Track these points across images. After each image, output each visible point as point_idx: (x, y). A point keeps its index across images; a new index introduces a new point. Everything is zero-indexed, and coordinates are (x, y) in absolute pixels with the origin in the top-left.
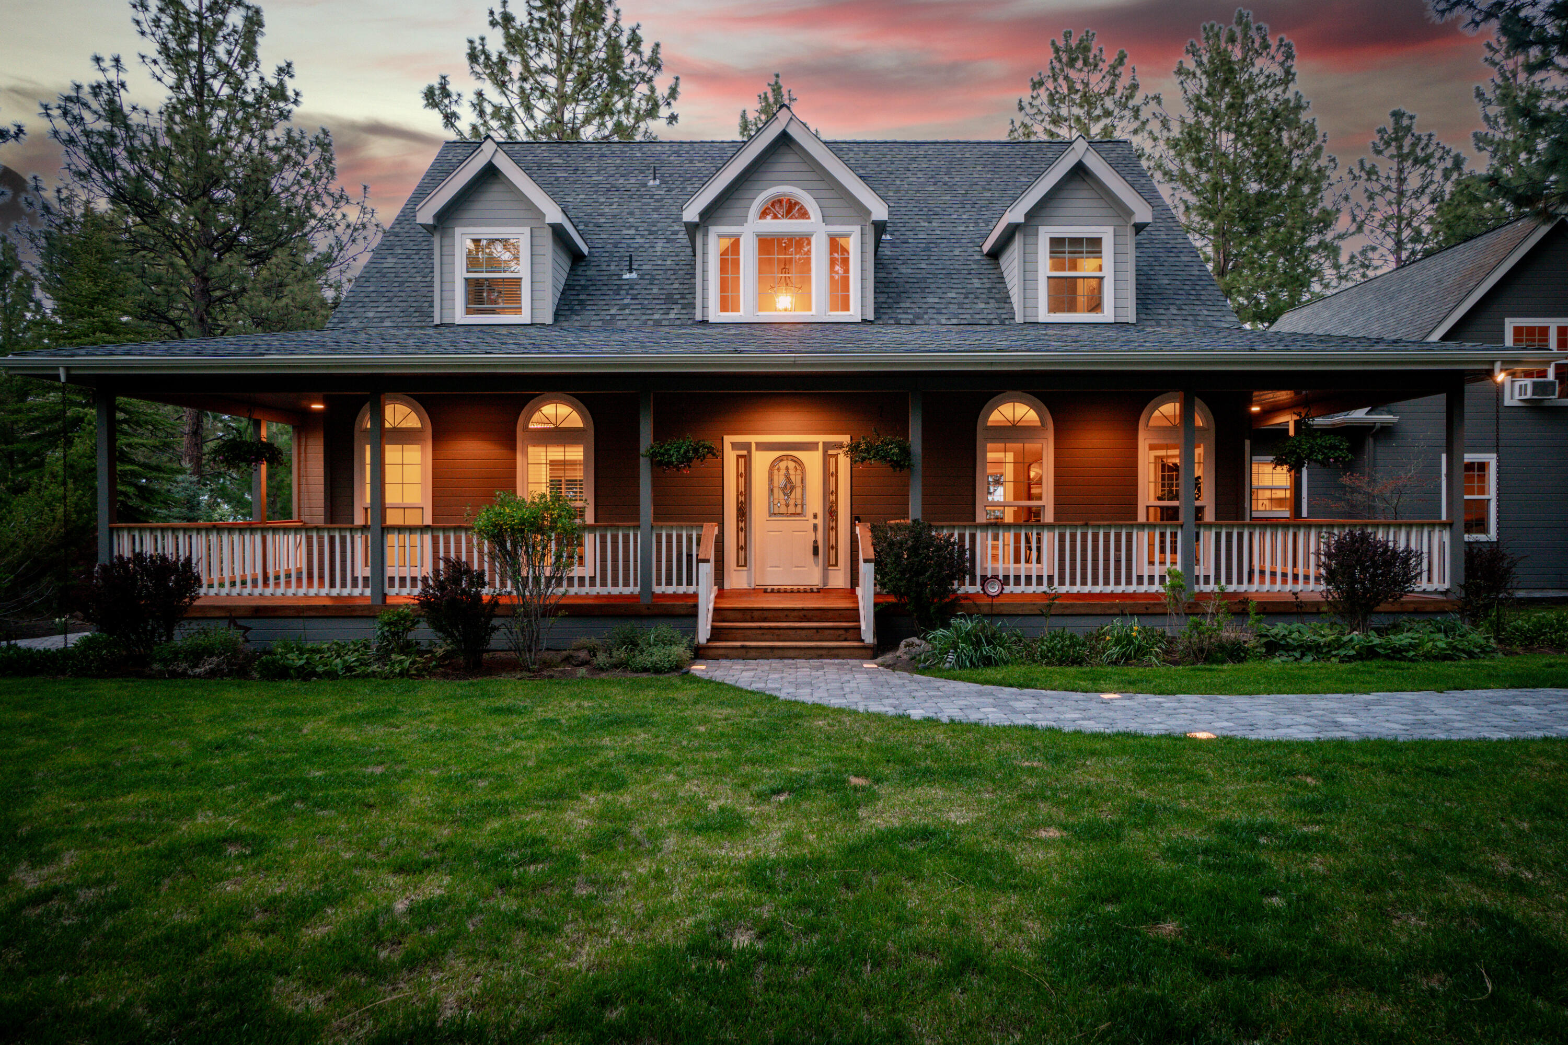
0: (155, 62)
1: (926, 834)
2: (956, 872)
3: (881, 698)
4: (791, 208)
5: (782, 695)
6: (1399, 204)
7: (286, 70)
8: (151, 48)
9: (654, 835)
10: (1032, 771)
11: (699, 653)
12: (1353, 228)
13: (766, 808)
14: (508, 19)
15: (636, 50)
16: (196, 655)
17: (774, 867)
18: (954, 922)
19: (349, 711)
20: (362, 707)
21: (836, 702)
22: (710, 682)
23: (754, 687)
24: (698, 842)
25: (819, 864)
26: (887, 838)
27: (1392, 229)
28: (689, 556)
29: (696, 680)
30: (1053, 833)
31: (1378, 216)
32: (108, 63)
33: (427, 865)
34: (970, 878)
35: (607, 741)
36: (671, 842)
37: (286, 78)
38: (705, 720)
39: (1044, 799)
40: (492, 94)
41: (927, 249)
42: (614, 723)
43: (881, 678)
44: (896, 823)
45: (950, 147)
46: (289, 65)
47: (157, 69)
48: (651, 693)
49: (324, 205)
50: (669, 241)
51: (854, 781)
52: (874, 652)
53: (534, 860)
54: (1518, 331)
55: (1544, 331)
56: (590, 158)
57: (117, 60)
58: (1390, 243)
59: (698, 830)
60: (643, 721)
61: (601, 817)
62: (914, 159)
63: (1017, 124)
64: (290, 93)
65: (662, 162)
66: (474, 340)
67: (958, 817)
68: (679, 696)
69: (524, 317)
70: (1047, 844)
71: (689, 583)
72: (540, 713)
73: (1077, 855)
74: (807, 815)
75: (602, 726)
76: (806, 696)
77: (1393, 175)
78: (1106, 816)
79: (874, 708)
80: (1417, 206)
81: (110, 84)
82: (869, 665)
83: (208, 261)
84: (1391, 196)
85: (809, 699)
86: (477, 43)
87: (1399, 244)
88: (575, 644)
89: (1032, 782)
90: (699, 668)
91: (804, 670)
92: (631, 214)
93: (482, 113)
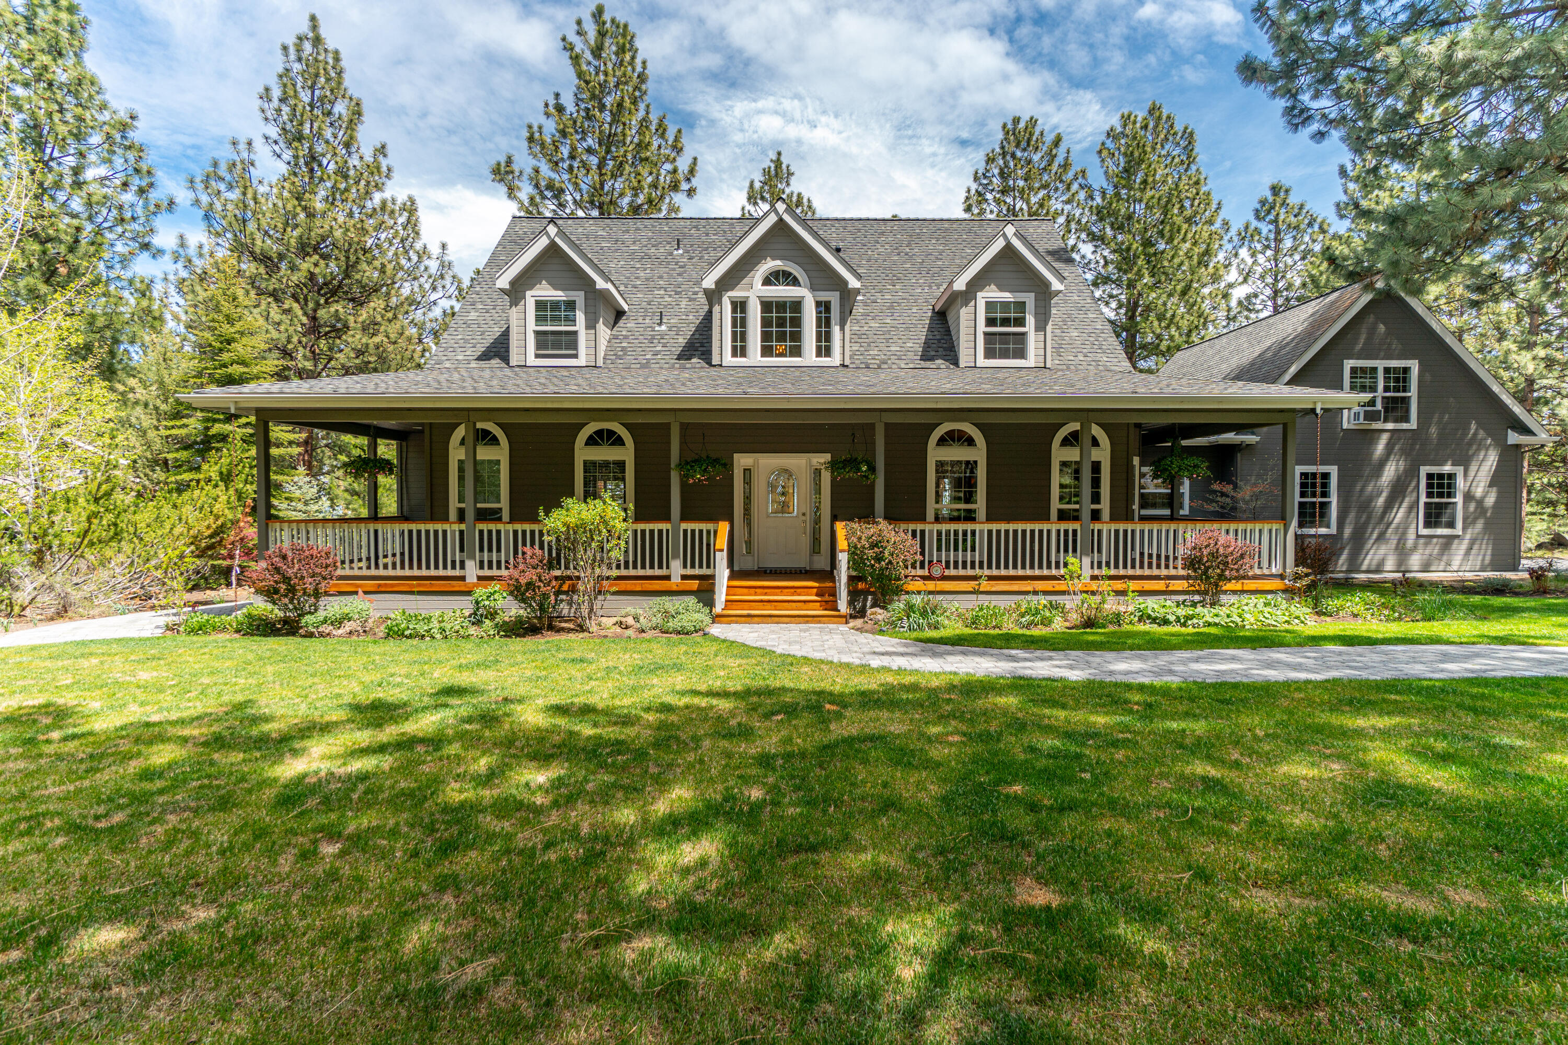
0: (276, 142)
1: (872, 738)
2: (891, 760)
3: (850, 652)
4: (787, 278)
5: (779, 650)
6: (1276, 260)
7: (382, 150)
8: (273, 131)
9: (696, 739)
10: (949, 701)
11: (716, 619)
12: (1241, 279)
13: (768, 723)
14: (560, 109)
15: (662, 136)
16: (338, 622)
17: (775, 756)
18: (885, 785)
19: (463, 661)
20: (472, 658)
21: (818, 655)
22: (724, 641)
23: (758, 644)
24: (724, 744)
25: (803, 755)
26: (849, 741)
27: (1269, 280)
28: (708, 545)
29: (716, 639)
30: (956, 738)
31: (1259, 270)
32: (242, 146)
33: (552, 756)
34: (898, 763)
35: (655, 681)
36: (707, 743)
37: (381, 158)
38: (723, 667)
39: (955, 718)
40: (546, 171)
41: (891, 307)
42: (657, 668)
43: (852, 638)
44: (854, 732)
45: (910, 224)
46: (383, 147)
47: (277, 148)
48: (683, 648)
49: (409, 259)
50: (691, 300)
51: (828, 706)
52: (846, 619)
53: (619, 753)
54: (1354, 370)
55: (1374, 370)
56: (627, 231)
57: (250, 144)
58: (1268, 291)
59: (724, 737)
60: (678, 667)
61: (659, 729)
62: (883, 233)
63: (973, 192)
64: (384, 169)
65: (684, 235)
66: (543, 381)
67: (896, 728)
68: (704, 650)
69: (582, 361)
70: (951, 744)
71: (708, 566)
72: (603, 663)
73: (969, 750)
74: (796, 728)
75: (651, 671)
76: (797, 651)
77: (1272, 236)
78: (993, 727)
79: (845, 659)
80: (1289, 261)
81: (242, 162)
82: (844, 628)
83: (318, 304)
84: (1269, 253)
85: (799, 654)
86: (535, 129)
87: (1276, 293)
88: (623, 612)
89: (949, 708)
90: (716, 630)
91: (794, 631)
92: (661, 277)
93: (537, 186)
